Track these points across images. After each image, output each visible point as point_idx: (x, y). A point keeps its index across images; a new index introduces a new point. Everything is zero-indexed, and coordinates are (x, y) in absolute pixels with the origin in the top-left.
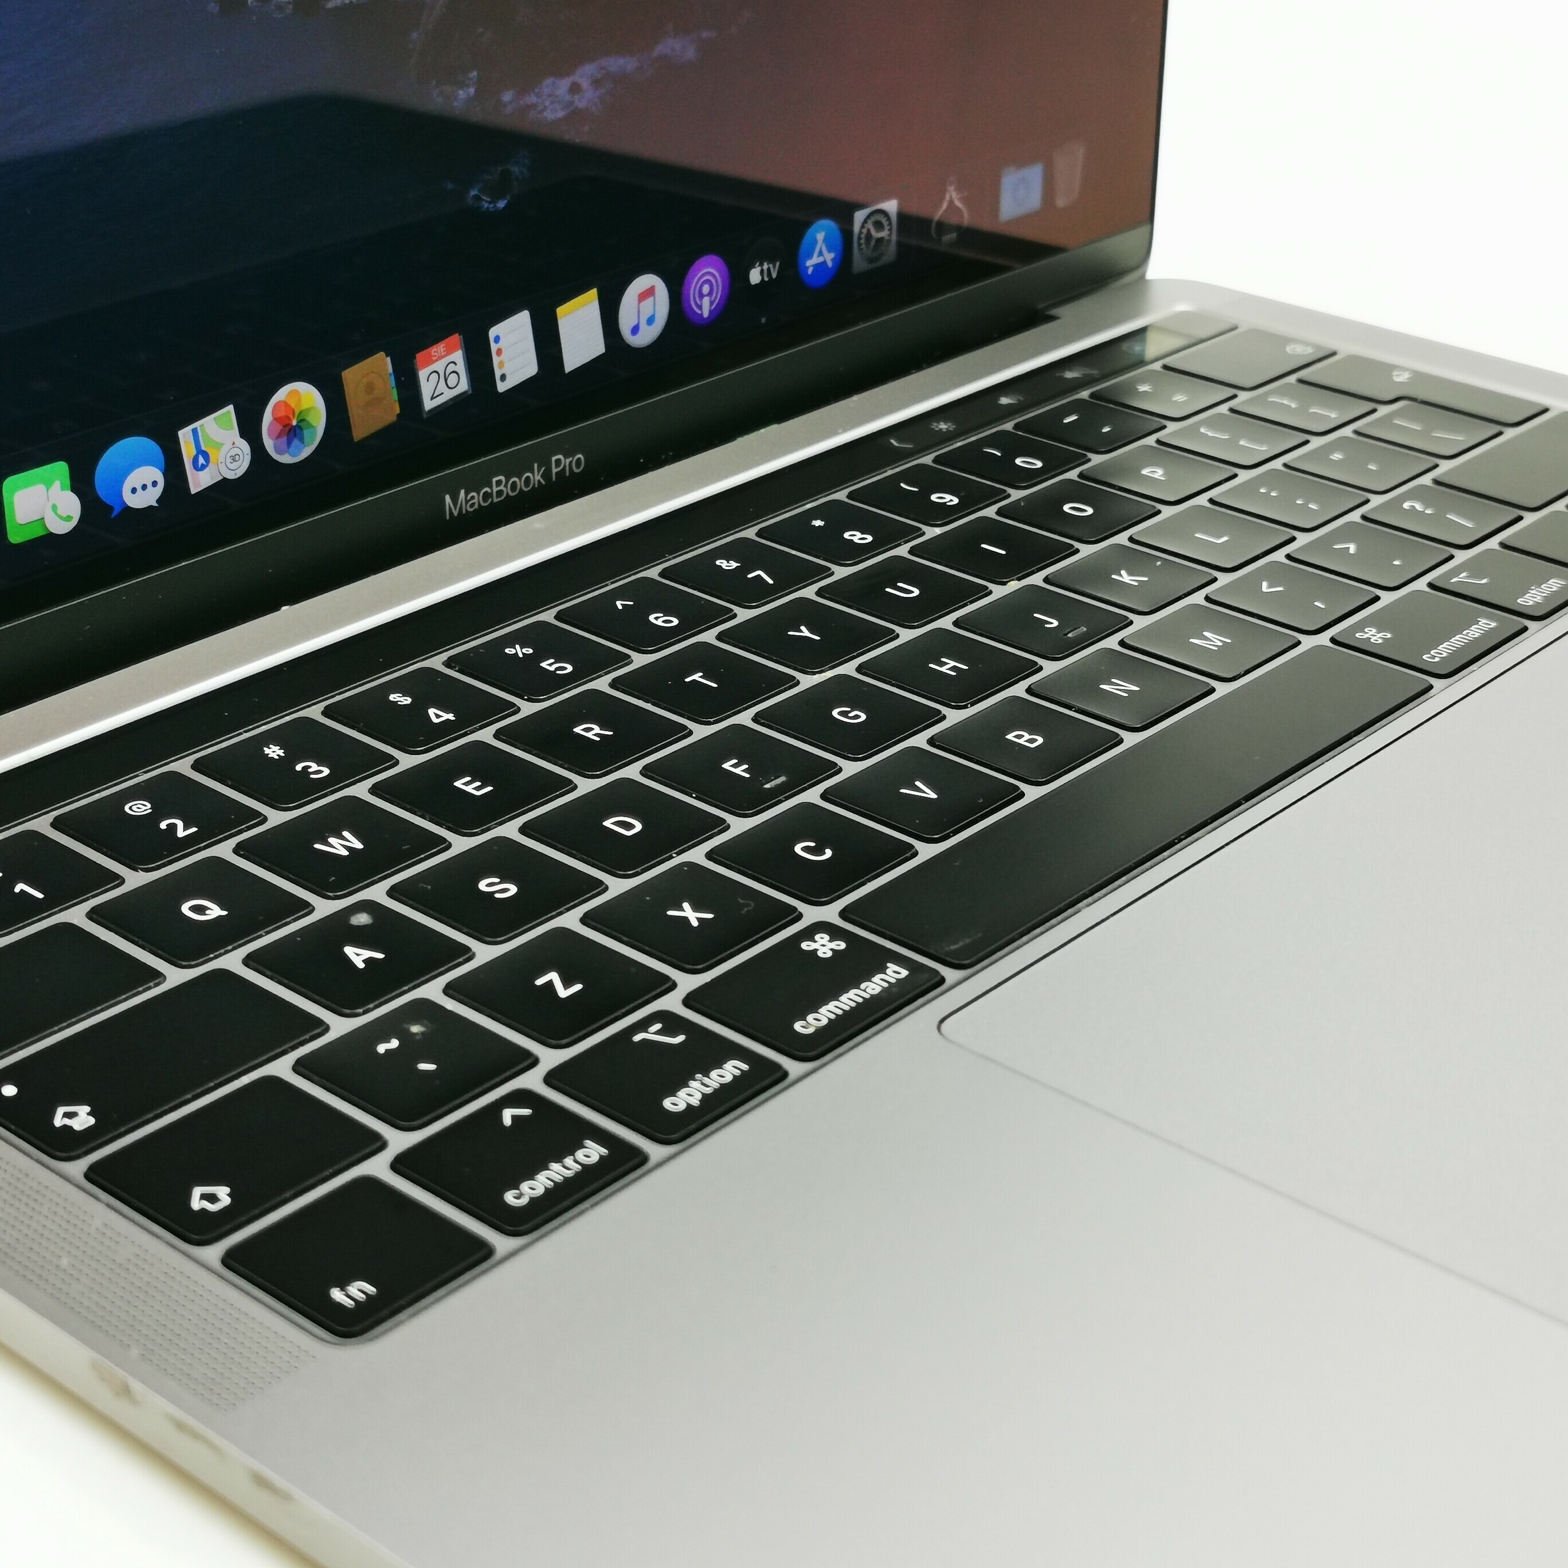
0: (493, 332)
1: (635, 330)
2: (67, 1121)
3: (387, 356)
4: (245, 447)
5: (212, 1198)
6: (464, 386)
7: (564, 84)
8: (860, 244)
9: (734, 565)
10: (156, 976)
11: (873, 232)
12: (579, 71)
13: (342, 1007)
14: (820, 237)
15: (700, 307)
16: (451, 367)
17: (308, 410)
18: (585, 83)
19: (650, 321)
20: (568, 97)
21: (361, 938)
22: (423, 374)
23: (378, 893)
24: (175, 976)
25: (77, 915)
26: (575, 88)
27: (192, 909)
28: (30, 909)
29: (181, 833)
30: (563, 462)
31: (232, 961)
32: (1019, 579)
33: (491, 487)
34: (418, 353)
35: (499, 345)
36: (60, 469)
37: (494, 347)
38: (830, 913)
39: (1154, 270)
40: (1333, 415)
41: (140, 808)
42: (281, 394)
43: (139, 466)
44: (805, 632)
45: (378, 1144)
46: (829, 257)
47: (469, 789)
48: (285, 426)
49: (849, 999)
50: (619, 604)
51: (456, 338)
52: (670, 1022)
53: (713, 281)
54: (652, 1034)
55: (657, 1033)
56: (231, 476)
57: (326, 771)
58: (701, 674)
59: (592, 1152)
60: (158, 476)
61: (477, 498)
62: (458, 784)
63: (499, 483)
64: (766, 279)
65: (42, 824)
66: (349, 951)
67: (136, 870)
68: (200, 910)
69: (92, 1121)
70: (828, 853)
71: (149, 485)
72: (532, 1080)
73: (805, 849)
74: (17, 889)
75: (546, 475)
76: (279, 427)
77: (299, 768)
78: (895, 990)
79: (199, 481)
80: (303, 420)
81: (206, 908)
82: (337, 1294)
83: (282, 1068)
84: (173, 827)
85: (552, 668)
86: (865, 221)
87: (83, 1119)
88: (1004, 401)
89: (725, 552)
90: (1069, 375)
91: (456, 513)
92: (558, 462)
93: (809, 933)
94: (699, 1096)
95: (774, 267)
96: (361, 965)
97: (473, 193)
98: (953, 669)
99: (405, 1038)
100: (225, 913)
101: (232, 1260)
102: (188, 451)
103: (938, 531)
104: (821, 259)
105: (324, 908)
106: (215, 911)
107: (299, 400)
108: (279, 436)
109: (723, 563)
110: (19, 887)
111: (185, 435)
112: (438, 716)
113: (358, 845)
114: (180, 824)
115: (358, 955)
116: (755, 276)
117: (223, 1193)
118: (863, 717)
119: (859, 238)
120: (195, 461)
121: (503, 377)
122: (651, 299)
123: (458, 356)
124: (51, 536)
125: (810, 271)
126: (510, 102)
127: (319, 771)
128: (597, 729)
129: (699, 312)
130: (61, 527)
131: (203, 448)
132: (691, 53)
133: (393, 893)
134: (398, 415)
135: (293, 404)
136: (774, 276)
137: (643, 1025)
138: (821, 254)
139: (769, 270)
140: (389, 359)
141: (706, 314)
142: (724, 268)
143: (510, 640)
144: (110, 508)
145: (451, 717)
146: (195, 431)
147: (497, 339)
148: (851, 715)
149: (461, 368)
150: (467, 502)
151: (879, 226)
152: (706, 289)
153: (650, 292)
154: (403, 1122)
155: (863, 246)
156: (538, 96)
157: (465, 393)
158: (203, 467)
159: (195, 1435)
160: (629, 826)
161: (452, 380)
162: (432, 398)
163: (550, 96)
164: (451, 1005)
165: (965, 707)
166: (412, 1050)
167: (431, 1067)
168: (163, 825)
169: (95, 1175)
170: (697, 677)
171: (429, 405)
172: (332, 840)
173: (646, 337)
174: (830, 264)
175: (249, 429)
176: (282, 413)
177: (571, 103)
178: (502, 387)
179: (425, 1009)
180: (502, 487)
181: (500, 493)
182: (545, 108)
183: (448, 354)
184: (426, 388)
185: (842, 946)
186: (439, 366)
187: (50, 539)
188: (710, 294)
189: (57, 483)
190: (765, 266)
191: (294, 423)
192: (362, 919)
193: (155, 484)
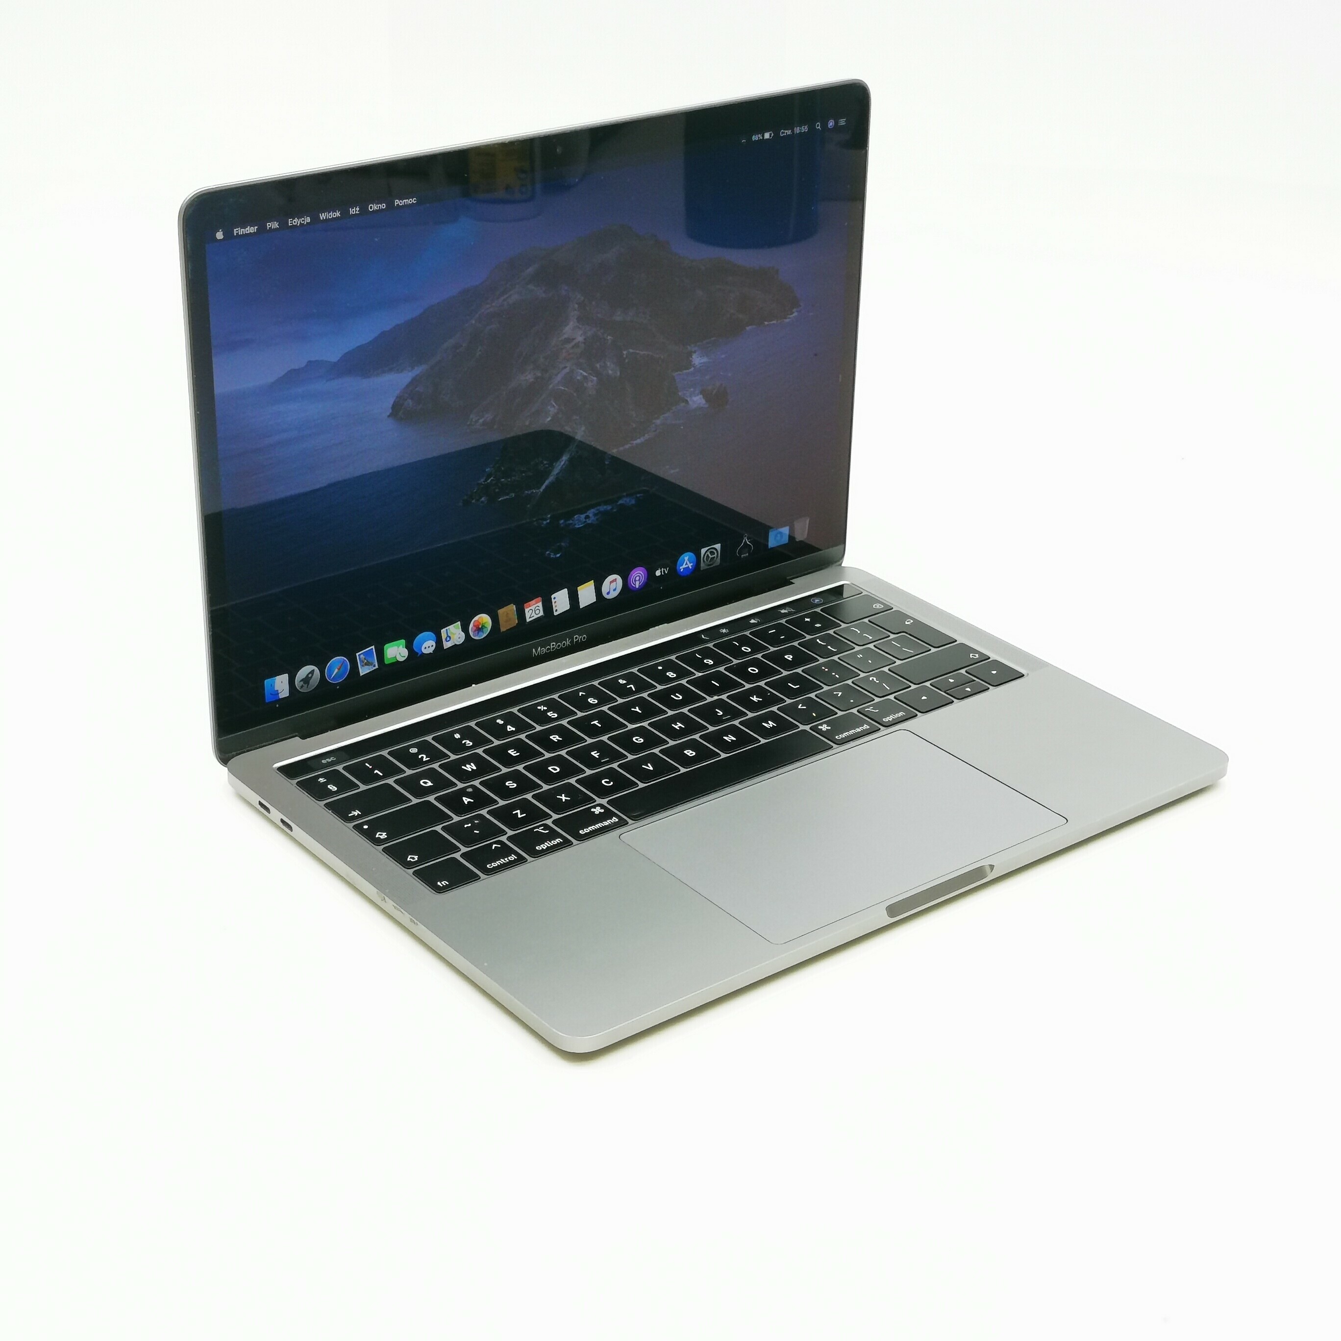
0: (553, 596)
1: (608, 593)
2: (380, 836)
3: (514, 605)
4: (463, 634)
5: (413, 858)
6: (542, 613)
7: (583, 516)
8: (703, 560)
9: (625, 682)
10: (409, 800)
11: (710, 555)
12: (589, 512)
13: (458, 813)
14: (686, 559)
15: (635, 585)
16: (538, 608)
17: (485, 623)
18: (591, 515)
19: (615, 590)
20: (584, 520)
21: (468, 795)
22: (527, 610)
23: (476, 783)
24: (415, 801)
25: (391, 781)
26: (587, 517)
27: (424, 782)
28: (378, 778)
29: (424, 760)
30: (577, 638)
31: (431, 798)
32: (718, 696)
33: (550, 646)
34: (526, 603)
35: (555, 600)
36: (403, 642)
37: (553, 601)
38: (604, 802)
39: (847, 562)
40: (871, 638)
41: (414, 750)
42: (476, 618)
43: (428, 641)
44: (637, 709)
45: (459, 849)
46: (690, 565)
47: (512, 754)
48: (477, 628)
49: (600, 825)
50: (581, 694)
51: (540, 598)
52: (546, 827)
53: (640, 575)
54: (540, 830)
55: (542, 829)
56: (458, 643)
57: (471, 744)
58: (597, 721)
59: (513, 857)
60: (434, 644)
61: (544, 650)
62: (509, 752)
63: (553, 645)
64: (663, 574)
65: (385, 753)
66: (464, 799)
67: (410, 769)
68: (425, 783)
69: (386, 836)
70: (612, 783)
71: (430, 647)
72: (504, 839)
73: (605, 782)
74: (375, 772)
75: (572, 642)
76: (475, 628)
77: (463, 742)
78: (612, 824)
79: (447, 645)
80: (484, 626)
81: (427, 782)
82: (439, 883)
83: (438, 828)
84: (422, 757)
85: (550, 715)
86: (706, 552)
87: (384, 836)
88: (752, 621)
89: (622, 677)
90: (783, 611)
91: (536, 655)
92: (576, 638)
93: (594, 807)
94: (546, 847)
95: (666, 570)
96: (466, 803)
97: (547, 553)
98: (680, 727)
99: (473, 824)
100: (432, 784)
101: (415, 873)
102: (444, 636)
103: (701, 674)
104: (687, 566)
105: (460, 785)
106: (430, 784)
107: (483, 619)
108: (475, 631)
109: (621, 681)
110: (376, 771)
111: (443, 631)
112: (510, 729)
113: (475, 768)
114: (425, 756)
115: (466, 800)
116: (658, 573)
117: (416, 858)
118: (642, 741)
119: (704, 558)
120: (446, 639)
121: (556, 611)
122: (615, 583)
123: (540, 604)
124: (398, 661)
125: (682, 570)
126: (562, 523)
127: (469, 743)
128: (557, 737)
129: (634, 586)
130: (401, 659)
131: (449, 635)
132: (633, 502)
133: (481, 783)
134: (517, 624)
135: (480, 621)
136: (666, 572)
137: (538, 827)
138: (686, 564)
139: (664, 571)
140: (515, 606)
141: (637, 587)
142: (646, 572)
143: (540, 704)
144: (418, 653)
145: (514, 729)
146: (447, 630)
147: (554, 598)
148: (639, 740)
149: (541, 608)
150: (541, 651)
151: (712, 553)
152: (637, 578)
153: (615, 580)
154: (465, 844)
155: (705, 560)
156: (572, 521)
157: (542, 616)
158: (449, 641)
159: (398, 909)
160: (555, 770)
161: (537, 612)
162: (530, 618)
163: (578, 520)
164: (488, 816)
165: (677, 740)
166: (474, 827)
167: (478, 832)
168: (420, 757)
169: (384, 850)
170: (596, 722)
171: (528, 620)
172: (467, 766)
173: (613, 595)
174: (691, 568)
175: (465, 629)
176: (476, 624)
177: (586, 522)
178: (556, 614)
179: (481, 817)
180: (554, 646)
181: (553, 648)
182: (575, 525)
183: (537, 603)
184: (528, 615)
185: (603, 811)
186: (533, 607)
187: (398, 662)
188: (639, 580)
189: (401, 646)
190: (663, 569)
191: (480, 627)
192: (470, 790)
193: (432, 646)
